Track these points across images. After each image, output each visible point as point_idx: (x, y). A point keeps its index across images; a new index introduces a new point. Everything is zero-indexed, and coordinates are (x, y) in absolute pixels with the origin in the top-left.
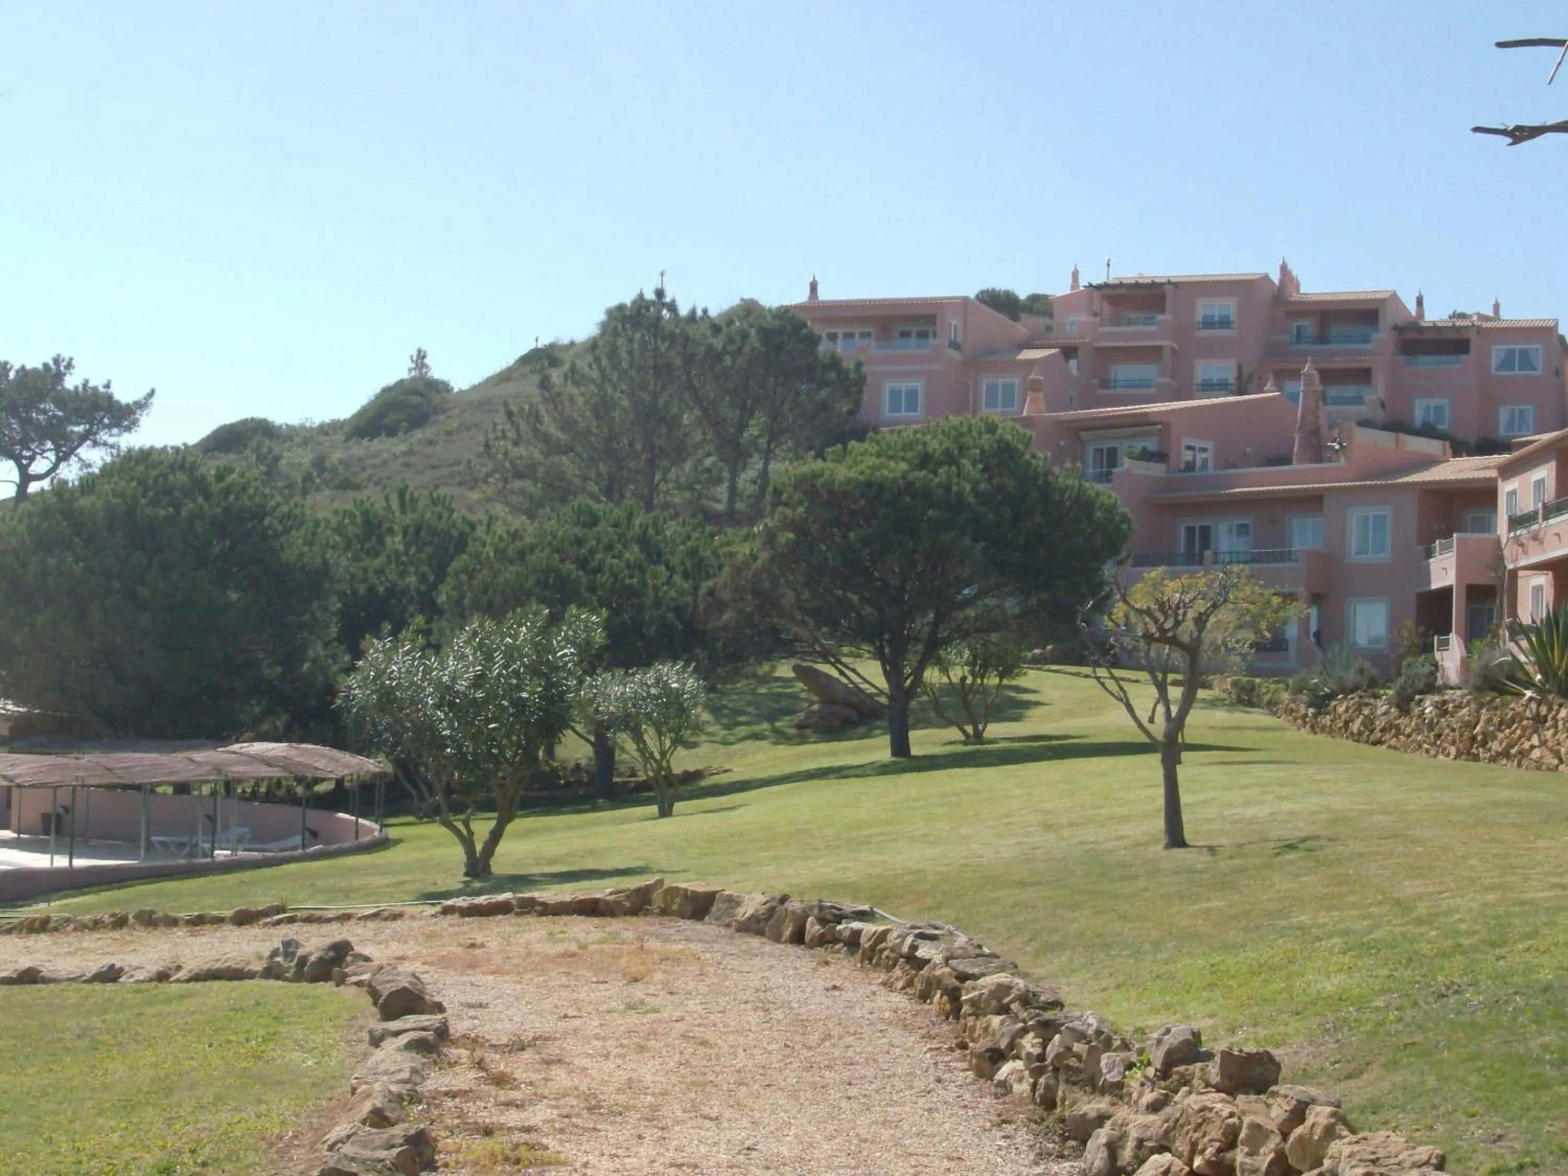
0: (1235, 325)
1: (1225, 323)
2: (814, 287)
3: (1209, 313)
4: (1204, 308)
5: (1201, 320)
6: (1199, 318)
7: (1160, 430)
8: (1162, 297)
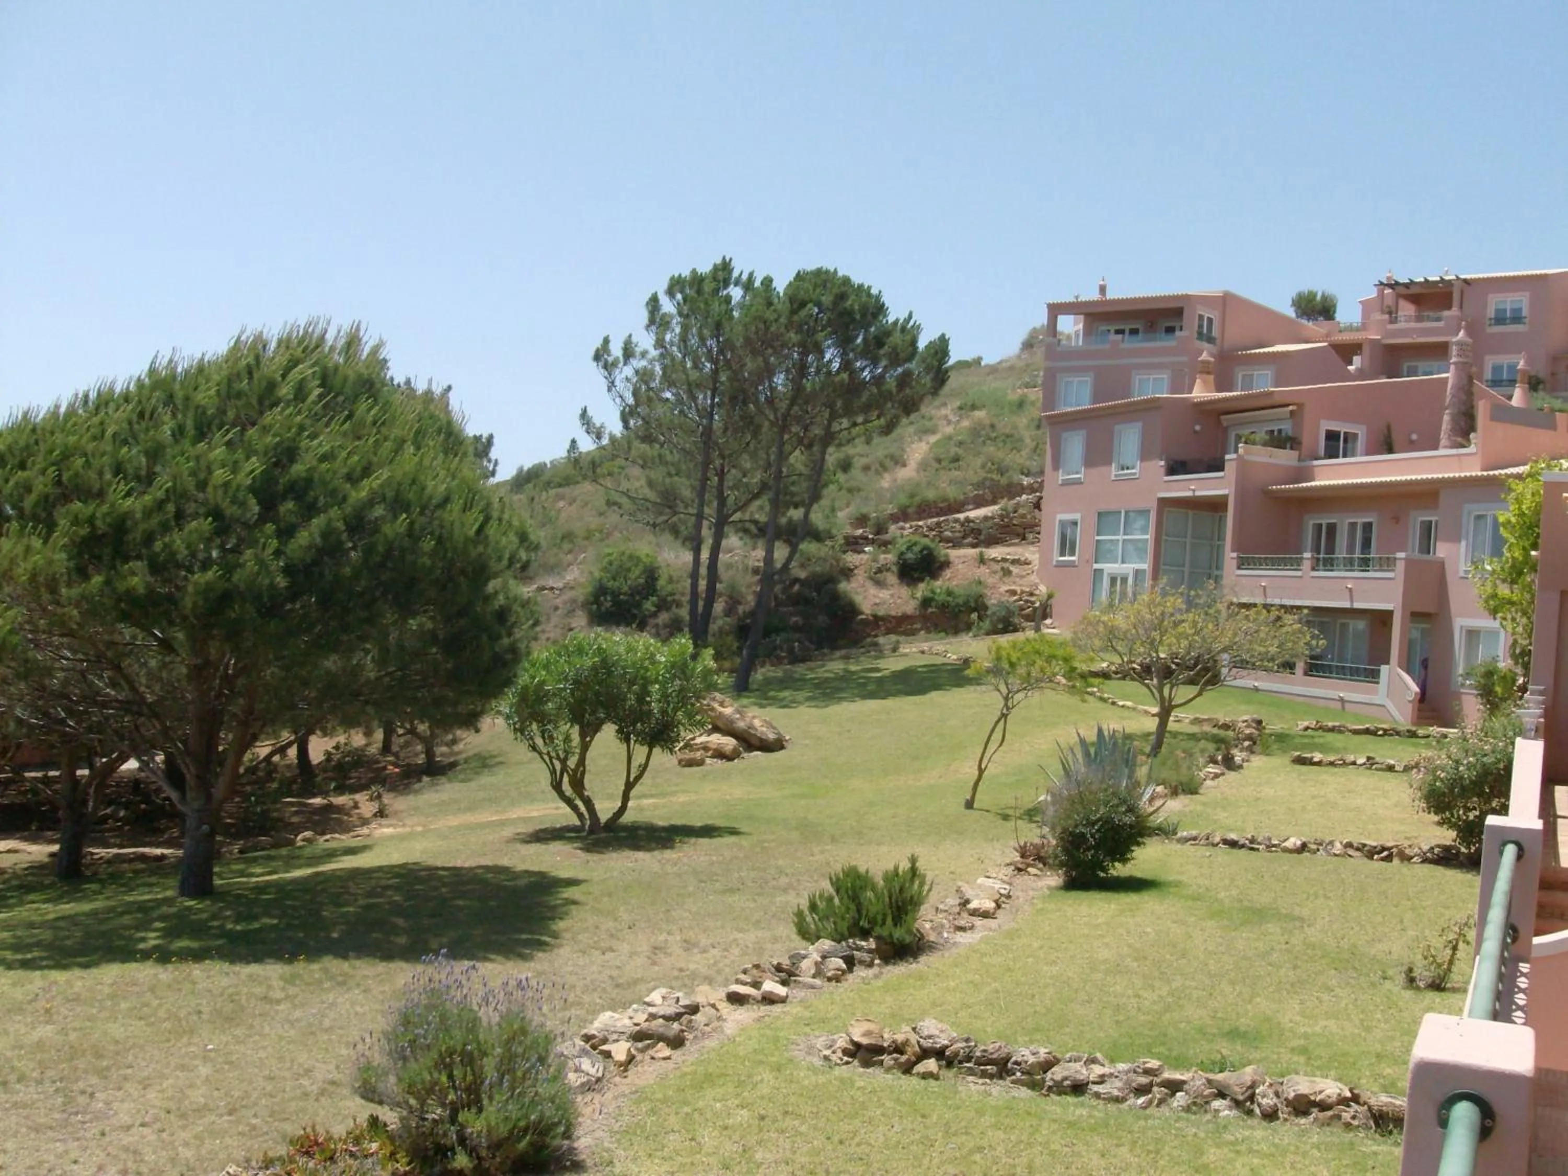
0: (1527, 320)
1: (1517, 318)
2: (1103, 289)
3: (1501, 306)
4: (1495, 302)
5: (1493, 316)
6: (1491, 313)
7: (1292, 412)
8: (1450, 295)
